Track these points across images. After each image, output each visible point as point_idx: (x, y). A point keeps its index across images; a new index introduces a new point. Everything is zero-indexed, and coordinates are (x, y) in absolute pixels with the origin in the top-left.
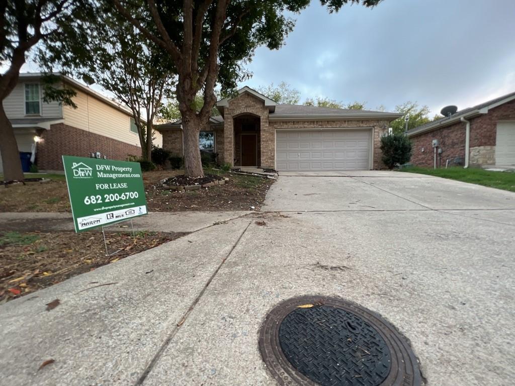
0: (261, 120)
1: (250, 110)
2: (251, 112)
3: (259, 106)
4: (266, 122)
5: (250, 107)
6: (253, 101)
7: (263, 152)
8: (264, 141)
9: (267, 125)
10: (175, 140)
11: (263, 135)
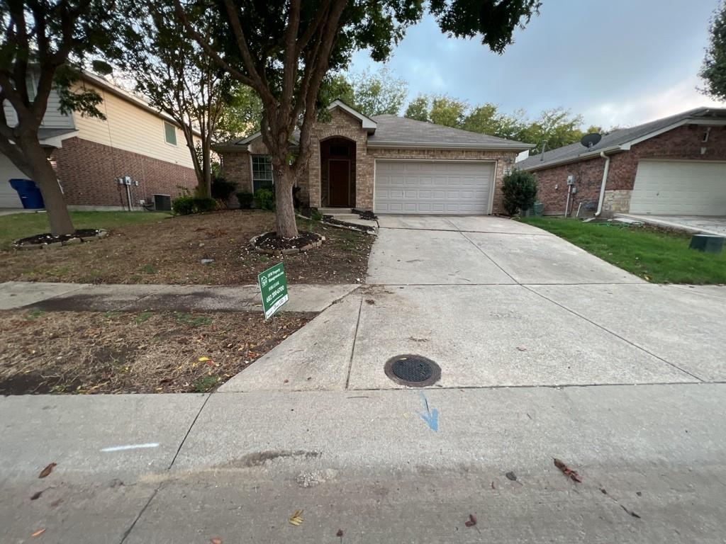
0: (357, 147)
1: (342, 133)
2: (344, 135)
3: (354, 127)
4: (364, 150)
5: (342, 127)
6: (347, 121)
7: (359, 190)
8: (360, 175)
9: (365, 154)
10: (241, 165)
11: (360, 167)
